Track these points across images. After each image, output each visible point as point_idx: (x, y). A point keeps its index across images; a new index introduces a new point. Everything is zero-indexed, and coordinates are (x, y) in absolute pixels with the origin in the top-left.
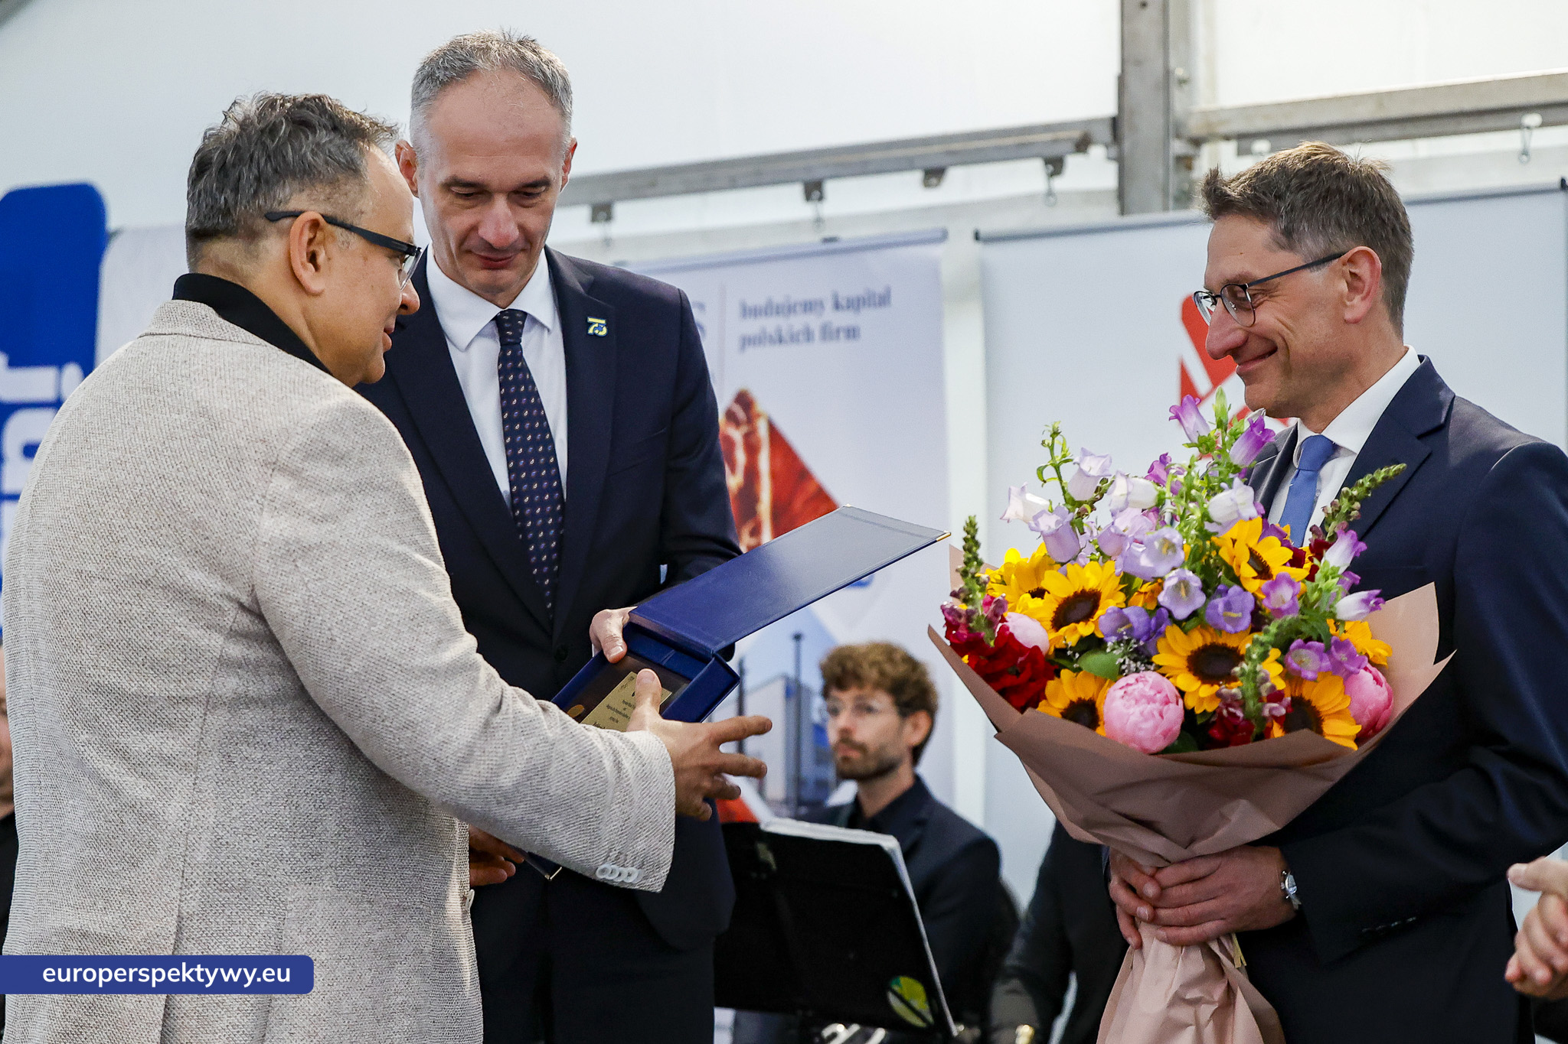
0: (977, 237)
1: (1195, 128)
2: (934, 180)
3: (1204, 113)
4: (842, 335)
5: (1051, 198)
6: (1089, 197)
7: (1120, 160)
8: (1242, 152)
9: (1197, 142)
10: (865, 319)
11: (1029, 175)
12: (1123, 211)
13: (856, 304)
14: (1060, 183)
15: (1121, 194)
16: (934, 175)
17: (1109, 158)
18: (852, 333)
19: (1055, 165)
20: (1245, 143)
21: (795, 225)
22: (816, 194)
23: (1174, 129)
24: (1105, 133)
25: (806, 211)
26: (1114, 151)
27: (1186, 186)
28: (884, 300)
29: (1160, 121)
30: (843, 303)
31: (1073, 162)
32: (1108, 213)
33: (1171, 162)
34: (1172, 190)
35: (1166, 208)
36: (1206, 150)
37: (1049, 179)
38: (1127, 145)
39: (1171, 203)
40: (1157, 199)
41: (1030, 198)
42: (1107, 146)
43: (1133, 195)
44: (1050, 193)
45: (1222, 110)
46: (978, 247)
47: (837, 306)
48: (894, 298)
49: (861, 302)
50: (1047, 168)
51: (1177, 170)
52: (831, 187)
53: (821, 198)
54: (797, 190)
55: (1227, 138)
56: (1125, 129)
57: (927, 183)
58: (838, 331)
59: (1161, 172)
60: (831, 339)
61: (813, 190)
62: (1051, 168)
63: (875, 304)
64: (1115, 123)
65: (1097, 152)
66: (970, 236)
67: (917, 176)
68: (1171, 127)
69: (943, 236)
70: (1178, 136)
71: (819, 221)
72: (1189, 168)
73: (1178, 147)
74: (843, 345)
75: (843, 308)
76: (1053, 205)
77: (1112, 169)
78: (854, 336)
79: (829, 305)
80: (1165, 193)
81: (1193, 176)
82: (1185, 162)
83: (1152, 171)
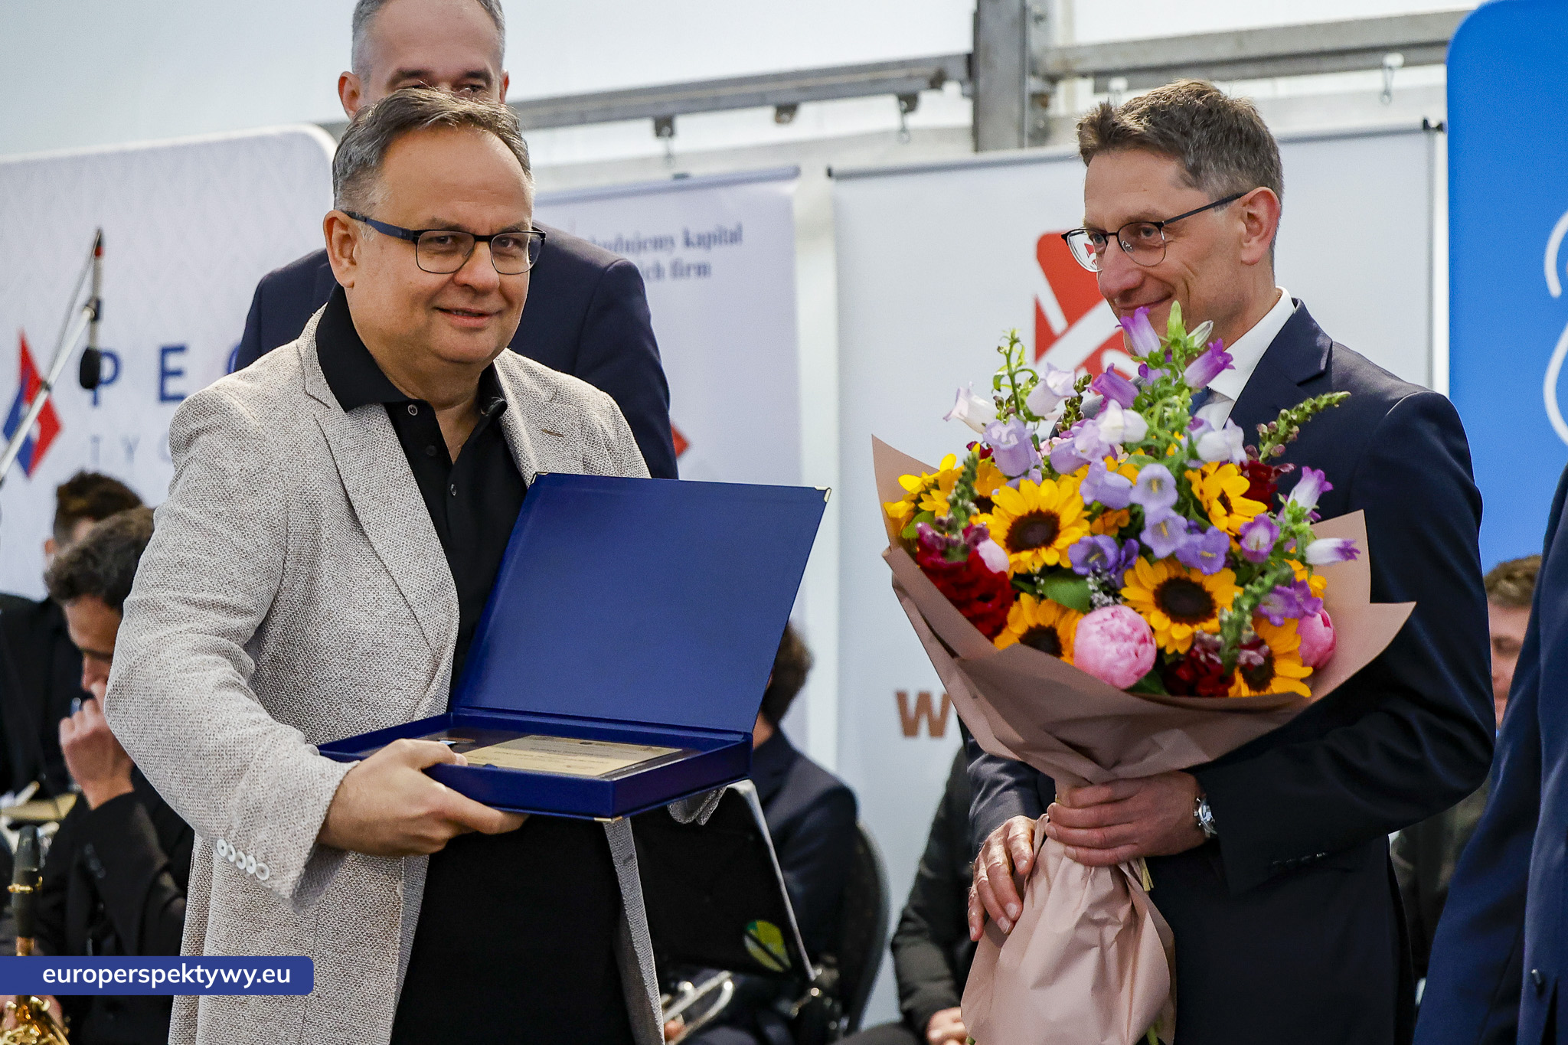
0: (829, 173)
1: (1051, 65)
2: (785, 116)
3: (1061, 50)
4: (693, 272)
5: (904, 135)
6: (943, 134)
7: (975, 98)
8: (1099, 90)
9: (1053, 79)
10: (715, 257)
11: (882, 112)
12: (977, 148)
13: (706, 241)
14: (914, 120)
15: (977, 134)
16: (786, 111)
17: (963, 95)
18: (703, 270)
19: (909, 102)
20: (1102, 81)
21: (644, 161)
22: (666, 130)
23: (1030, 66)
24: (961, 70)
25: (655, 147)
26: (969, 88)
27: (1042, 124)
28: (735, 237)
29: (1015, 57)
30: (694, 239)
31: (927, 98)
32: (962, 151)
33: (1027, 99)
34: (1027, 128)
35: (1021, 146)
36: (1062, 87)
37: (902, 117)
38: (982, 81)
39: (1026, 141)
40: (1013, 136)
41: (883, 135)
42: (961, 83)
43: (987, 132)
44: (904, 130)
45: (1080, 47)
46: (829, 184)
47: (688, 243)
48: (746, 234)
49: (712, 239)
50: (901, 105)
51: (1033, 106)
52: (682, 123)
53: (671, 134)
54: (647, 126)
55: (1084, 75)
56: (981, 66)
57: (778, 120)
58: (689, 268)
59: (1016, 109)
60: (682, 274)
61: (664, 126)
62: (905, 104)
63: (726, 241)
64: (970, 60)
65: (952, 89)
66: (823, 172)
67: (769, 112)
68: (1027, 64)
69: (795, 173)
70: (1034, 73)
71: (669, 157)
72: (1045, 105)
73: (1034, 84)
74: (693, 282)
75: (693, 245)
76: (908, 141)
77: (967, 106)
78: (705, 273)
79: (679, 241)
80: (1021, 131)
81: (1052, 112)
82: (1041, 100)
83: (1007, 108)
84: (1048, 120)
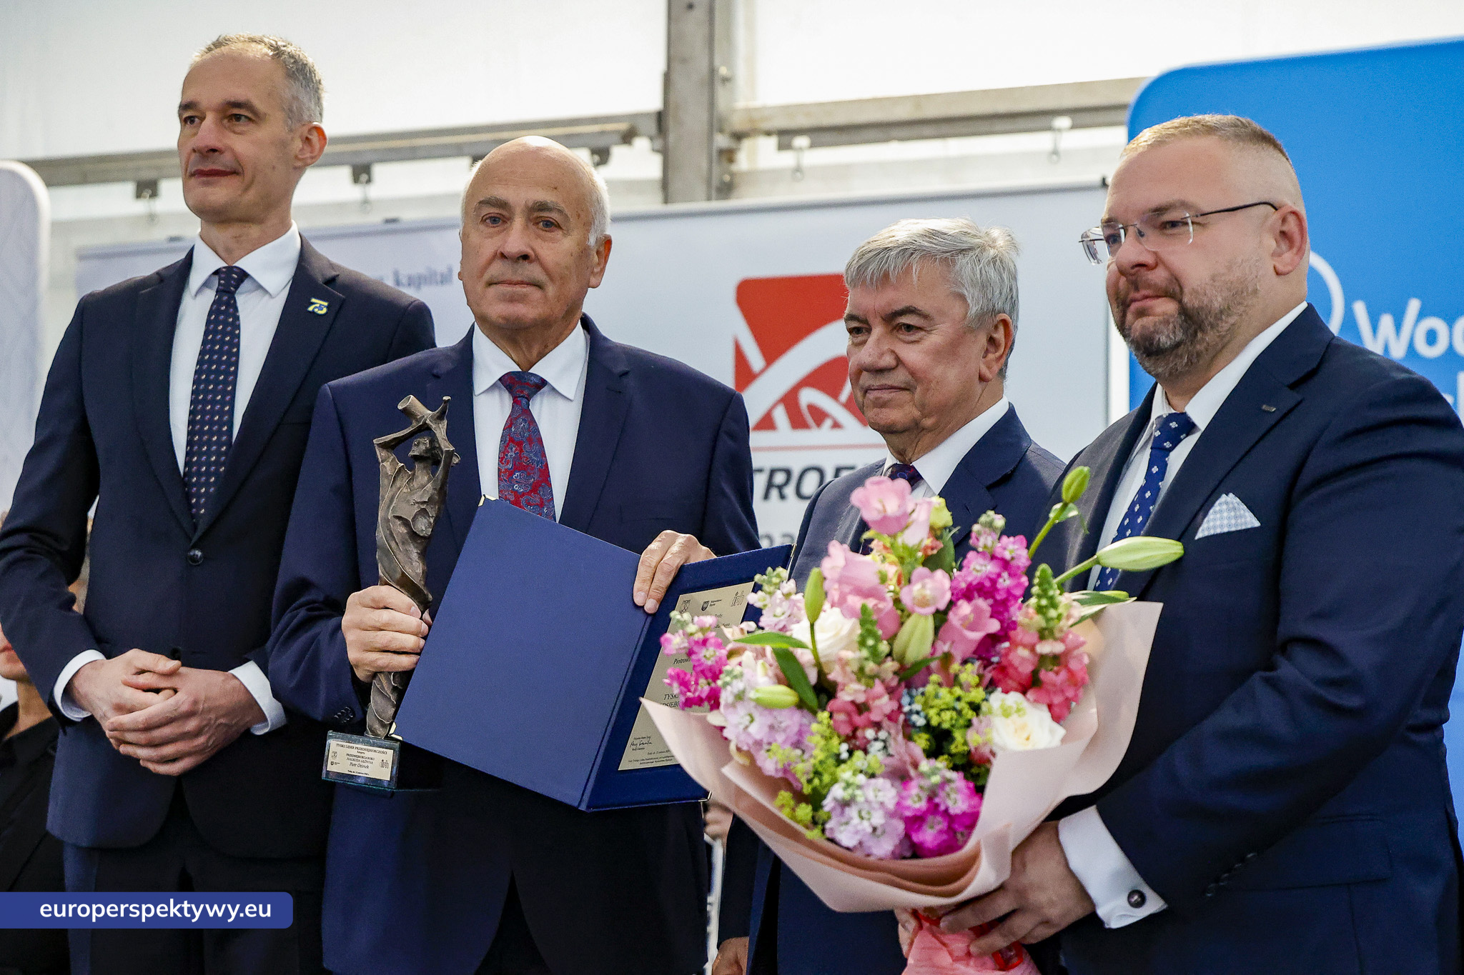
1: (738, 123)
3: (748, 110)
6: (633, 186)
7: (665, 152)
8: (784, 146)
9: (739, 137)
12: (666, 200)
13: (416, 282)
15: (665, 184)
17: (654, 150)
19: (601, 155)
20: (785, 139)
22: (364, 177)
23: (716, 123)
24: (652, 127)
25: (353, 192)
26: (659, 143)
27: (727, 178)
28: (445, 279)
29: (704, 116)
30: (405, 281)
31: (618, 152)
32: (652, 203)
33: (715, 154)
34: (715, 182)
35: (709, 199)
36: (746, 144)
38: (672, 137)
39: (714, 193)
40: (701, 189)
42: (651, 139)
43: (675, 186)
45: (764, 108)
47: (398, 283)
49: (422, 279)
51: (719, 161)
52: (379, 170)
53: (369, 181)
54: (345, 173)
55: (768, 133)
56: (671, 123)
59: (704, 165)
61: (362, 173)
62: (597, 157)
63: (435, 282)
64: (660, 117)
65: (642, 144)
68: (715, 120)
70: (721, 131)
72: (731, 160)
73: (722, 141)
77: (657, 161)
80: (709, 182)
81: (734, 168)
82: (728, 155)
83: (696, 162)
84: (732, 175)
